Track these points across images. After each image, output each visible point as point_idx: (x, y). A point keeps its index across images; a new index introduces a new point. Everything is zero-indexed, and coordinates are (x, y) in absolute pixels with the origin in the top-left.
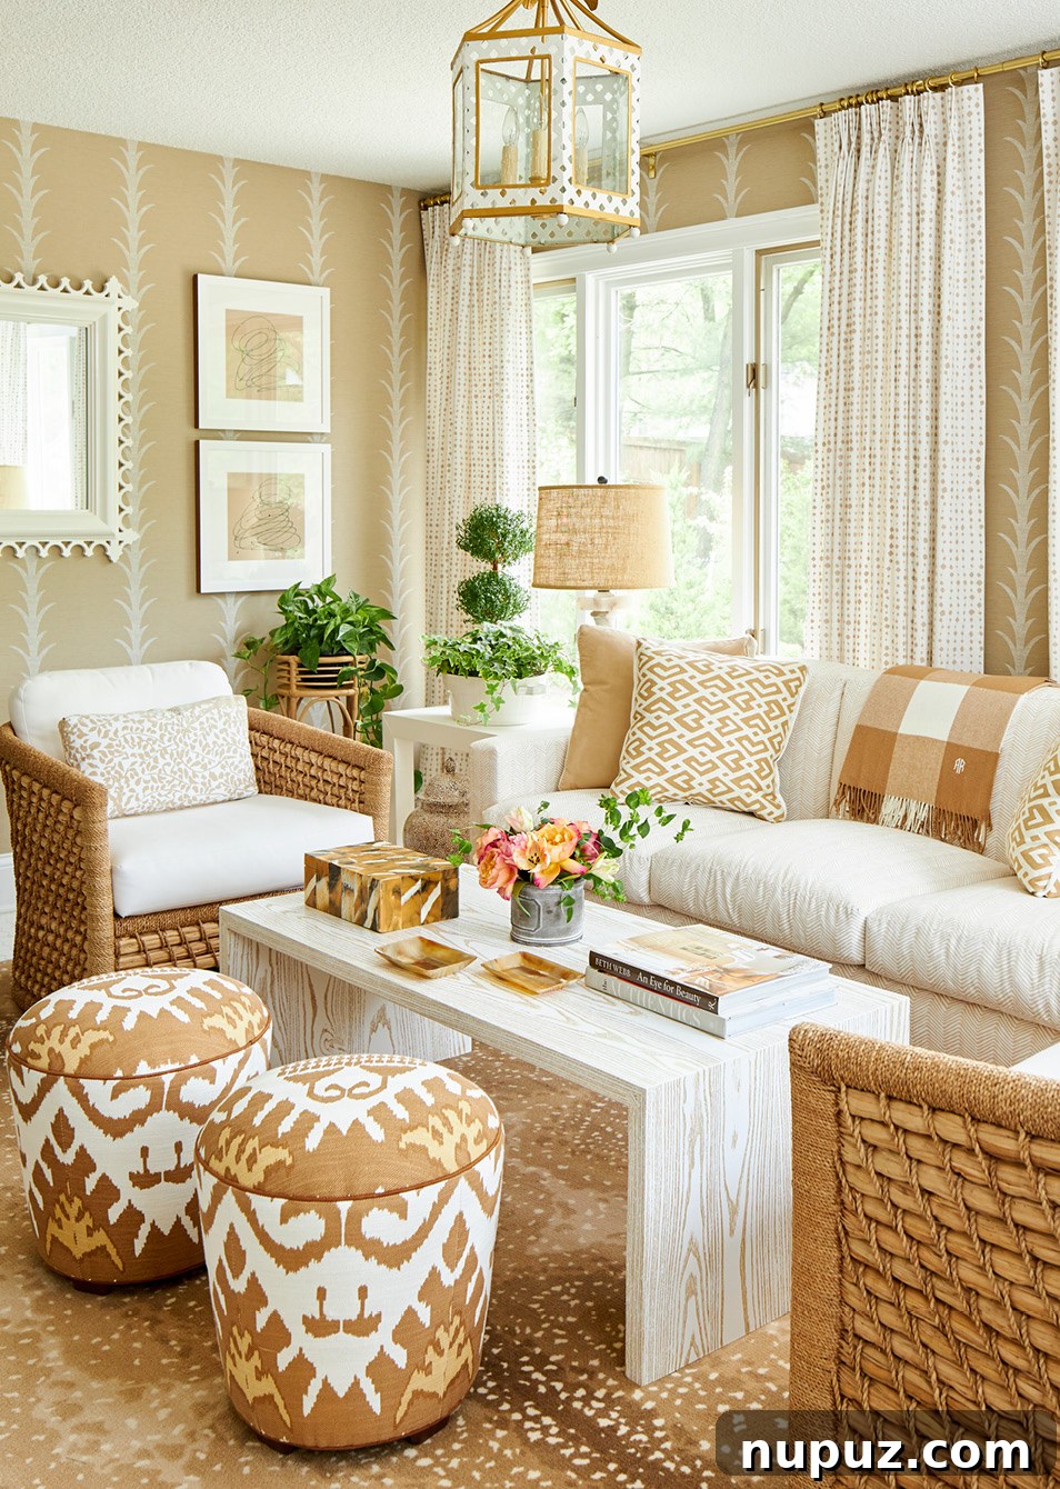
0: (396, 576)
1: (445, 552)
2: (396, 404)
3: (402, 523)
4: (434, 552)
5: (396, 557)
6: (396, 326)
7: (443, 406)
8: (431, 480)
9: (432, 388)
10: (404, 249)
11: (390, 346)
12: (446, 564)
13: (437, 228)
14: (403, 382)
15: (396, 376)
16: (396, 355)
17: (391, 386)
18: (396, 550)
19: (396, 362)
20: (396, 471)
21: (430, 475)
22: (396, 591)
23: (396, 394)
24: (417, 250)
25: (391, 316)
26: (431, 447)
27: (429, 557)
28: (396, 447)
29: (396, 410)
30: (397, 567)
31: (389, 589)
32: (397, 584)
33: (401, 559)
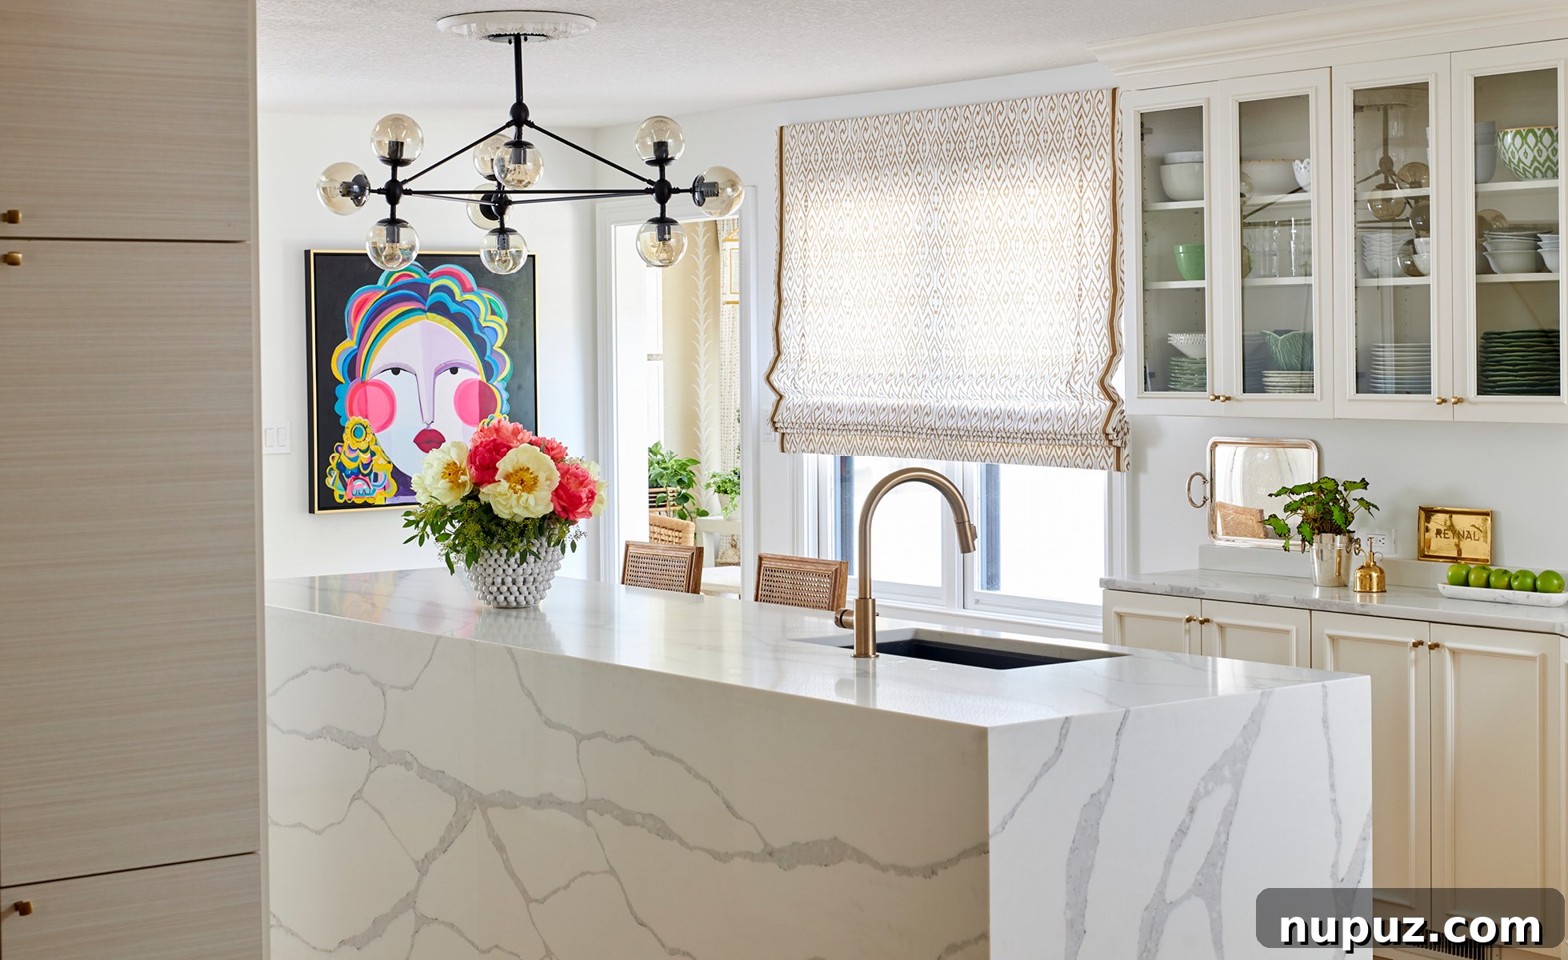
0: (703, 441)
1: (732, 425)
2: (702, 333)
3: (706, 407)
4: (726, 425)
5: (703, 430)
6: (701, 284)
7: (731, 336)
8: (723, 381)
9: (724, 323)
10: (706, 238)
11: (697, 298)
12: (733, 433)
13: (725, 226)
14: (706, 319)
15: (702, 316)
16: (702, 302)
17: (699, 323)
18: (703, 424)
19: (701, 307)
20: (702, 375)
21: (723, 378)
22: (703, 450)
23: (702, 327)
24: (713, 237)
25: (698, 278)
26: (723, 360)
27: (723, 428)
28: (702, 359)
29: (702, 337)
30: (703, 435)
31: (699, 449)
32: (703, 446)
33: (706, 430)
